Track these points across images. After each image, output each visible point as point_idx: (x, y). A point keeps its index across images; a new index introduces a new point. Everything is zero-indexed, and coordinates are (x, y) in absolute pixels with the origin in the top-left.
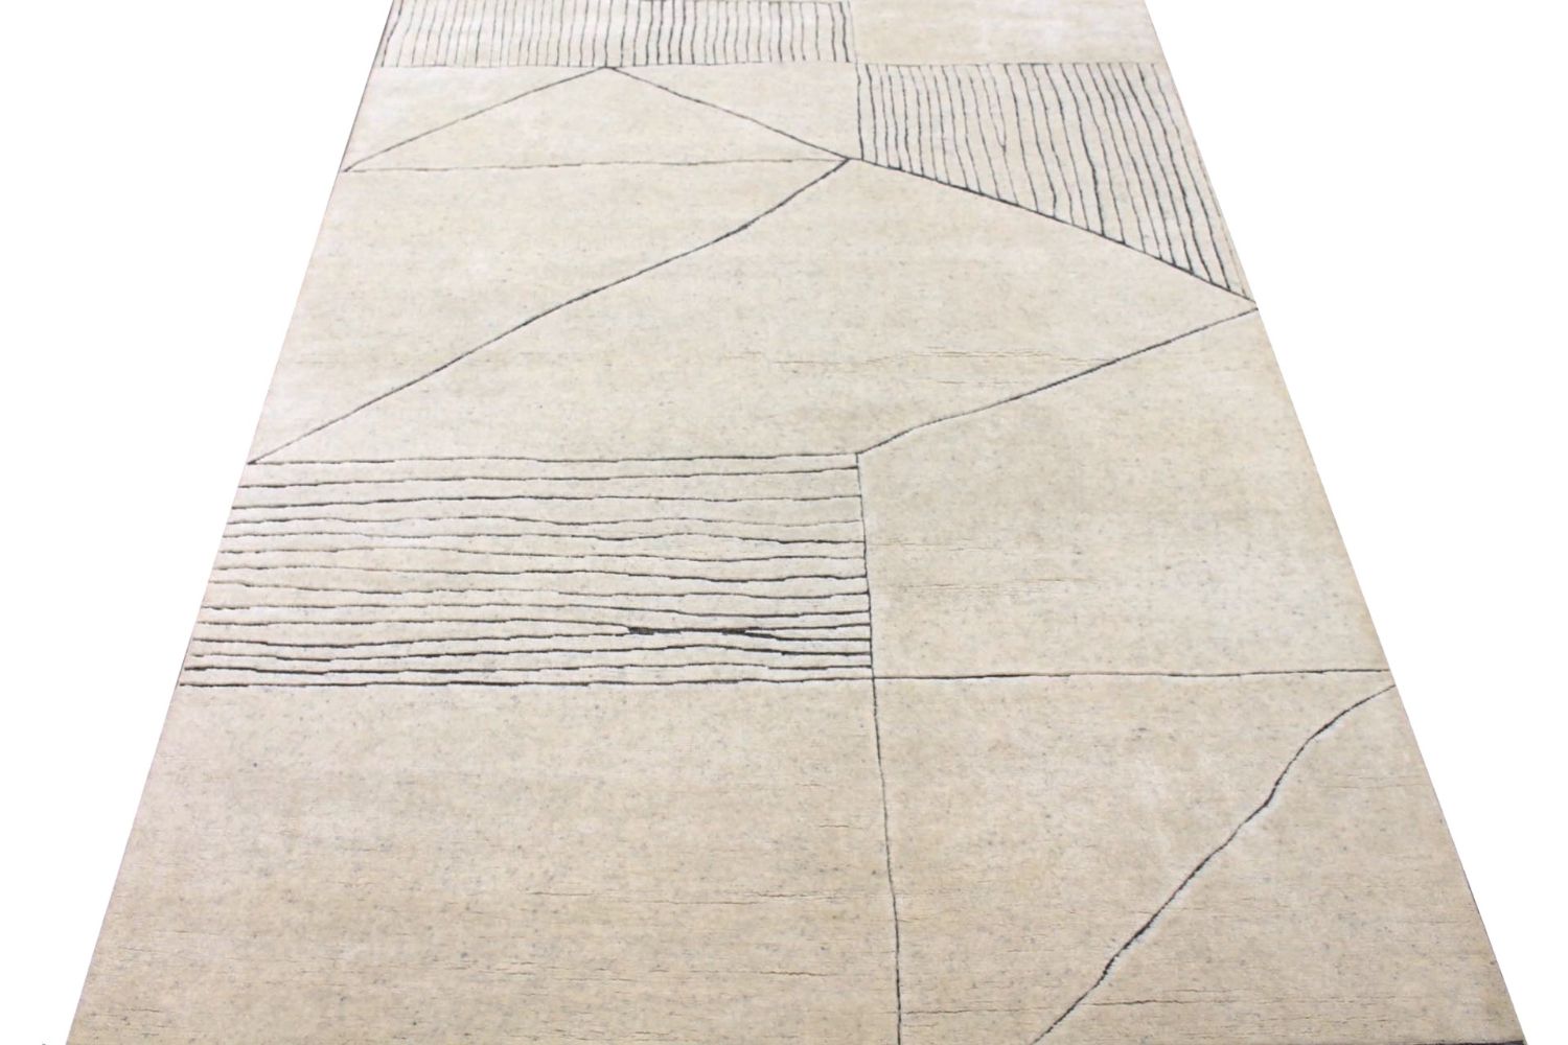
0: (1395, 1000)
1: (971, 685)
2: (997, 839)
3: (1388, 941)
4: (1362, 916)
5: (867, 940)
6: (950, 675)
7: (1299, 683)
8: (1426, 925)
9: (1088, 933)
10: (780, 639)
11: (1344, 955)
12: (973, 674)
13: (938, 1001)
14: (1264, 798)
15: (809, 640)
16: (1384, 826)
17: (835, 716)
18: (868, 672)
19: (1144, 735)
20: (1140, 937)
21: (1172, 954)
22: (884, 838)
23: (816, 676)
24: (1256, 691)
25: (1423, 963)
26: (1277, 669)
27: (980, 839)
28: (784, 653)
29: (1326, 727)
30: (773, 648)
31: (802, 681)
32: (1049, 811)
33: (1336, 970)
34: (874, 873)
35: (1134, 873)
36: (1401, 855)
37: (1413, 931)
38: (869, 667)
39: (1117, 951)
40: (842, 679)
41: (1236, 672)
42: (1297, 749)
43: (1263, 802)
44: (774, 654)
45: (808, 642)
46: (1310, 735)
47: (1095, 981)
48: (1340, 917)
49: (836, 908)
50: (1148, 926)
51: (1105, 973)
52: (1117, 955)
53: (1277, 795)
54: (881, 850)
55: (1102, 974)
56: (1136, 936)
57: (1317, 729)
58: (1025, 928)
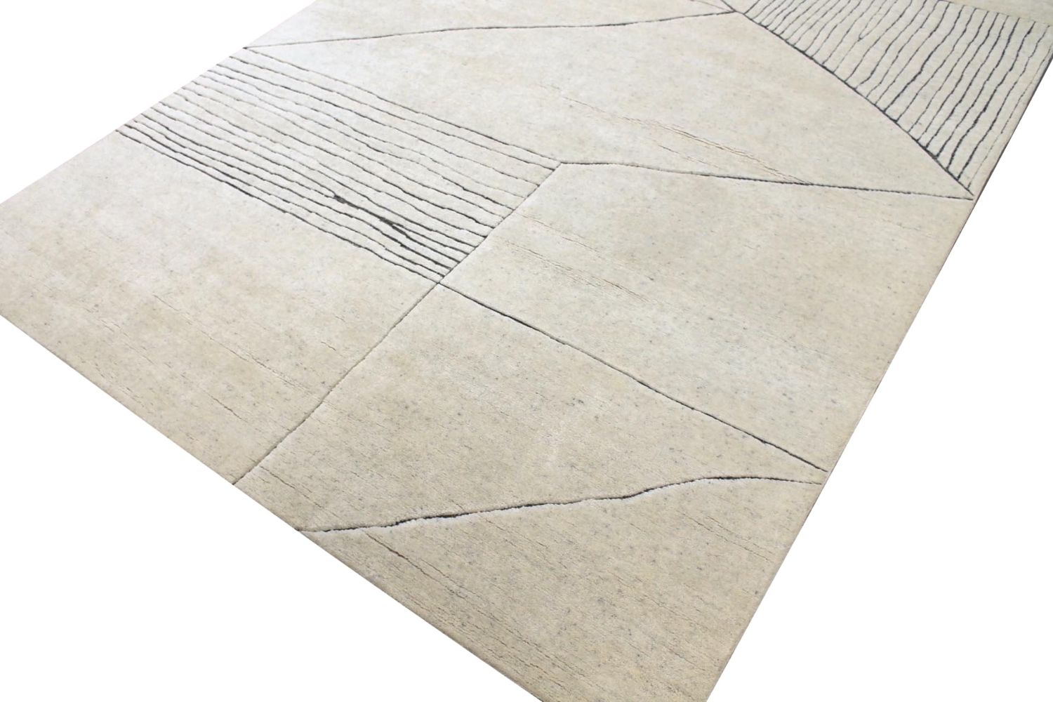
0: (583, 678)
1: (494, 316)
2: (413, 408)
3: (621, 639)
4: (618, 611)
5: (281, 415)
6: (486, 304)
7: (736, 439)
8: (665, 649)
9: (410, 494)
10: (408, 237)
11: (575, 625)
12: (501, 311)
13: (283, 471)
14: (625, 493)
15: (424, 246)
16: (703, 567)
17: (393, 291)
18: (438, 278)
19: (578, 405)
20: (442, 519)
21: (451, 542)
22: (349, 368)
23: (407, 266)
24: (695, 425)
25: (633, 670)
26: (728, 421)
27: (404, 401)
28: (402, 245)
29: (729, 478)
30: (399, 240)
31: (395, 264)
32: (462, 412)
33: (559, 629)
34: (323, 383)
35: (478, 480)
36: (696, 593)
37: (650, 647)
38: (443, 276)
39: (417, 516)
40: (419, 274)
41: (693, 406)
42: (688, 477)
43: (622, 495)
44: (397, 243)
45: (422, 246)
46: (709, 475)
47: (384, 522)
48: (601, 600)
49: (283, 388)
50: (454, 516)
51: (397, 524)
52: (415, 519)
53: (637, 497)
54: (340, 374)
55: (394, 522)
56: (440, 516)
57: (718, 475)
58: (375, 466)
